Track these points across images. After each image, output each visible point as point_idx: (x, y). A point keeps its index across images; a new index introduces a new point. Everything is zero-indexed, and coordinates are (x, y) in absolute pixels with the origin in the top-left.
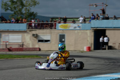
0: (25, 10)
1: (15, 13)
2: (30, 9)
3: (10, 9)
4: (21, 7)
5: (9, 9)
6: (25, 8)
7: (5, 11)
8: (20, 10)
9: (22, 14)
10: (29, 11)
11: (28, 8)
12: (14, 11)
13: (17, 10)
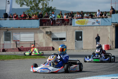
0: (42, 5)
1: (31, 9)
2: (48, 3)
3: (25, 3)
4: (37, 2)
5: (24, 5)
6: (42, 2)
7: (21, 6)
8: (37, 5)
9: (39, 9)
10: (46, 5)
11: (45, 2)
12: (30, 6)
13: (33, 5)
